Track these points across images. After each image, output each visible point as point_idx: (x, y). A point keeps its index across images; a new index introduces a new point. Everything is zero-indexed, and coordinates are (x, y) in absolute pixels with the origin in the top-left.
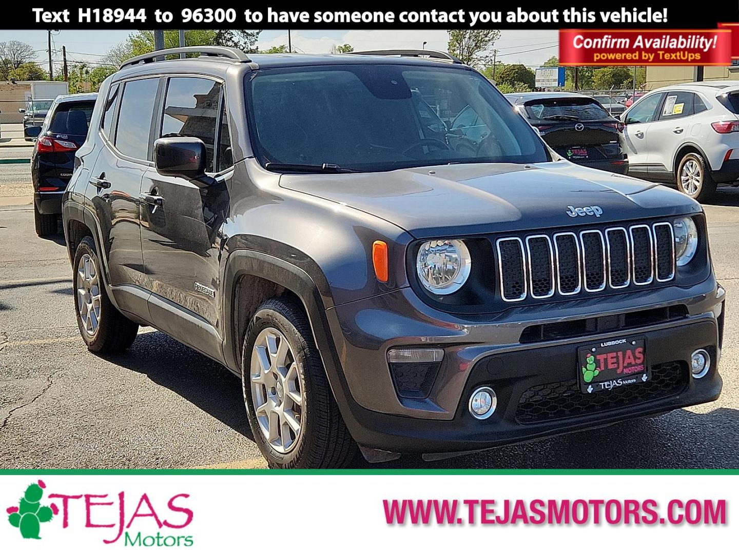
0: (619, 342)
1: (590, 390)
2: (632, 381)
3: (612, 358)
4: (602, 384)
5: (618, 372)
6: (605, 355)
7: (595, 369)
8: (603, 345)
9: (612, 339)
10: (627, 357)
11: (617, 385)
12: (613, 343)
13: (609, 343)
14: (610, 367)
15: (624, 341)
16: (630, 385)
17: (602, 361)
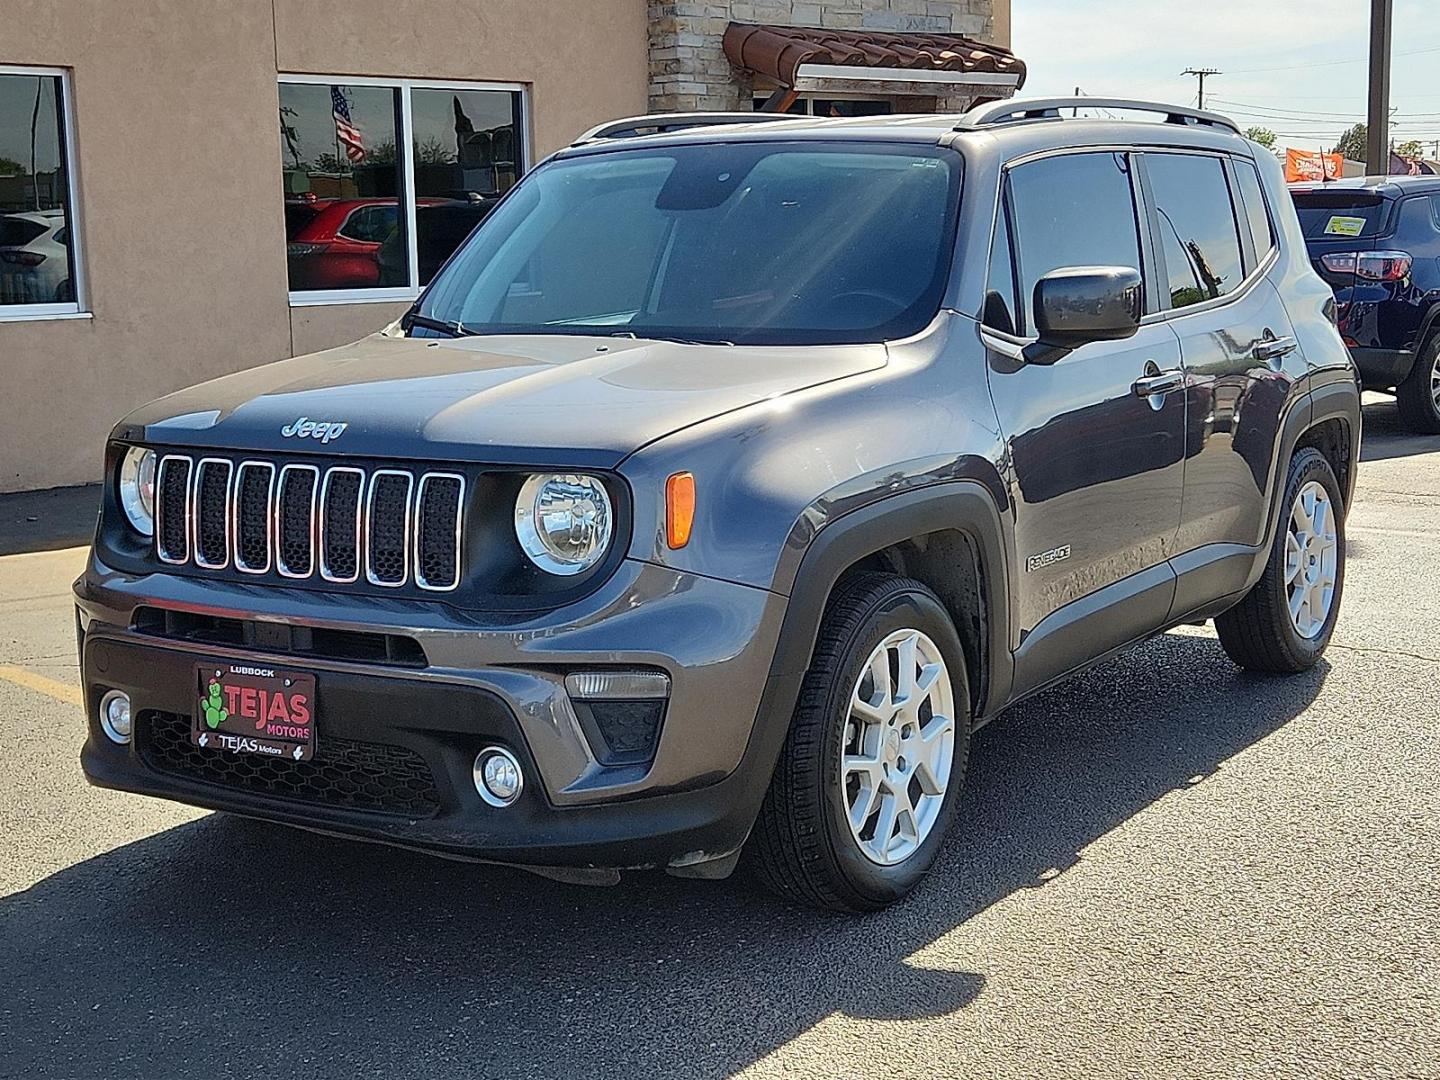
0: (261, 672)
1: (203, 741)
2: (276, 751)
3: (249, 698)
4: (224, 738)
5: (258, 728)
6: (239, 689)
7: (221, 709)
8: (234, 669)
9: (251, 664)
10: (275, 704)
11: (249, 749)
12: (251, 671)
13: (244, 670)
14: (245, 712)
15: (270, 673)
16: (268, 756)
17: (232, 697)
